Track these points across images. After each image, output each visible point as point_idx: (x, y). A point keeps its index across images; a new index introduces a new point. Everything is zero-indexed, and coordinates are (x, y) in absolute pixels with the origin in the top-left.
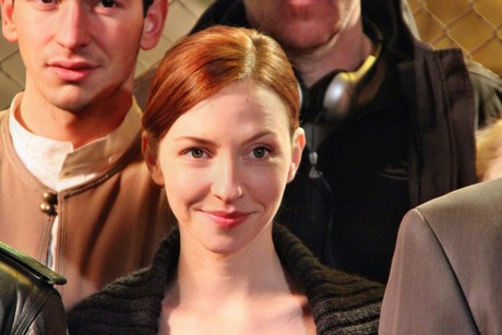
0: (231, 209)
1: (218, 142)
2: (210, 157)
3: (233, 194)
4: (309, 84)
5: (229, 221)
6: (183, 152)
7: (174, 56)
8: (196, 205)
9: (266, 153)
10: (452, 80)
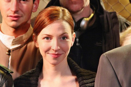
0: (57, 53)
1: (53, 35)
2: (51, 39)
3: (57, 49)
4: (76, 21)
5: (56, 56)
6: (44, 38)
7: (41, 14)
8: (47, 52)
9: (66, 38)
10: (114, 20)
